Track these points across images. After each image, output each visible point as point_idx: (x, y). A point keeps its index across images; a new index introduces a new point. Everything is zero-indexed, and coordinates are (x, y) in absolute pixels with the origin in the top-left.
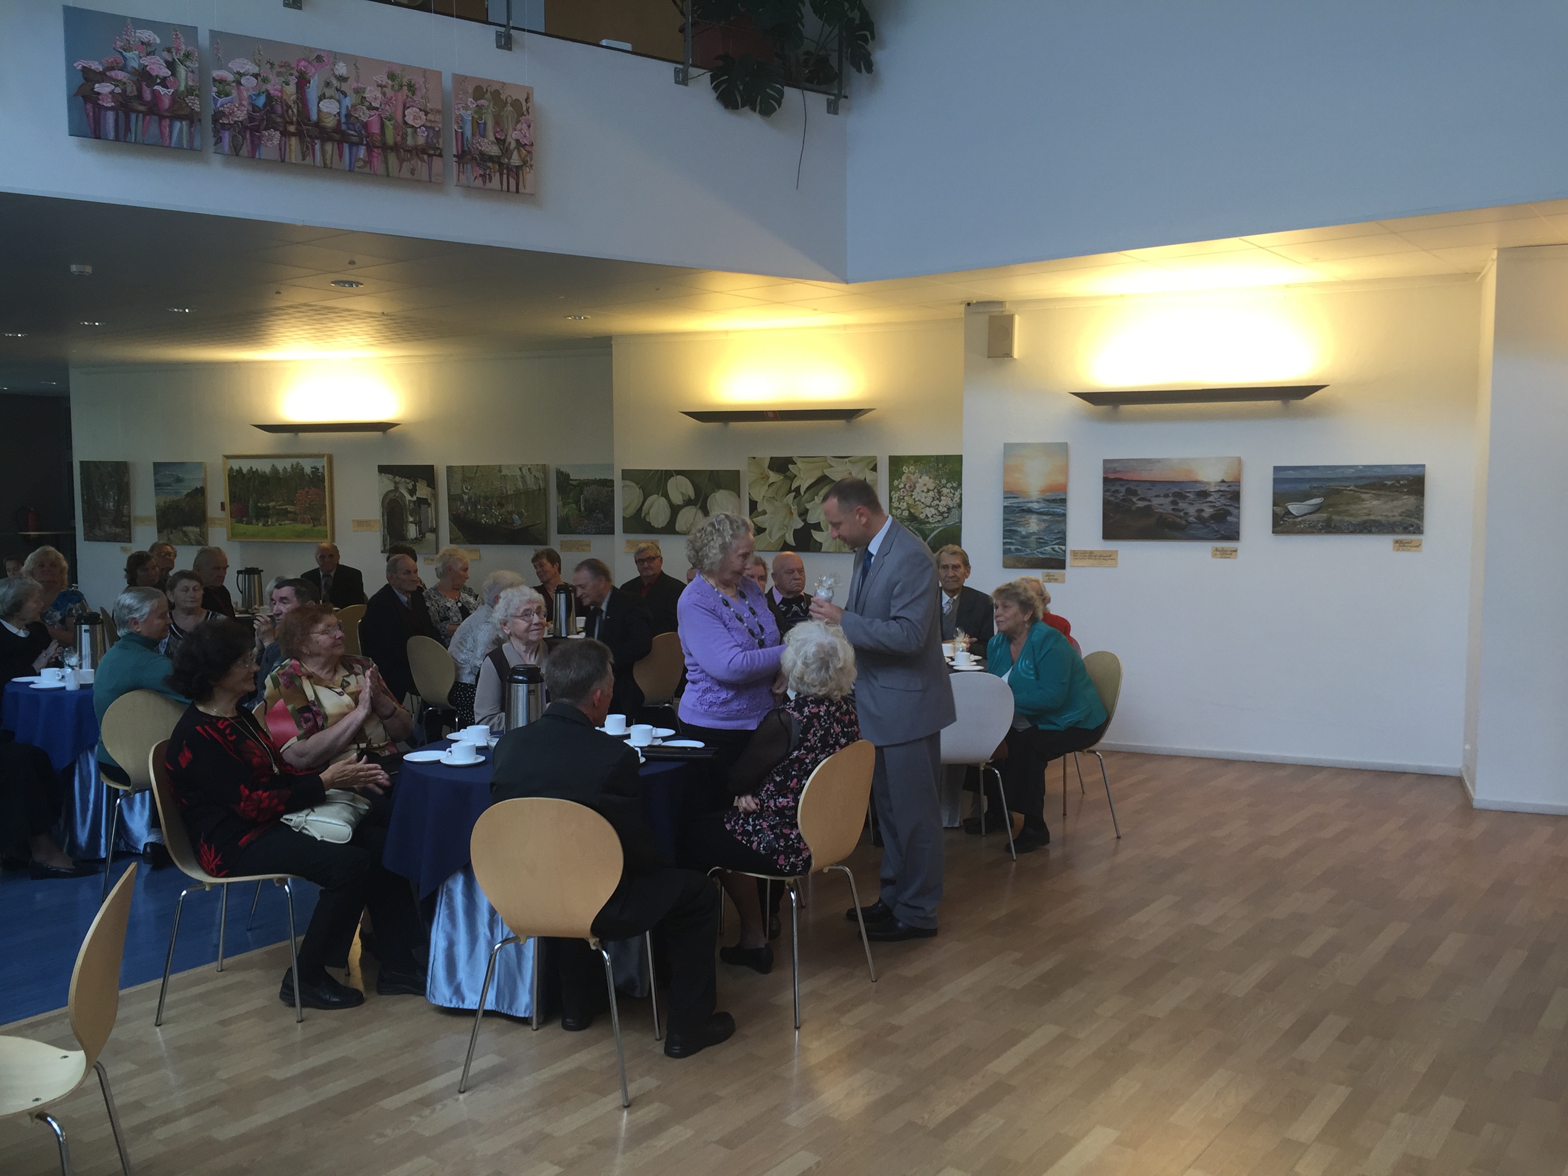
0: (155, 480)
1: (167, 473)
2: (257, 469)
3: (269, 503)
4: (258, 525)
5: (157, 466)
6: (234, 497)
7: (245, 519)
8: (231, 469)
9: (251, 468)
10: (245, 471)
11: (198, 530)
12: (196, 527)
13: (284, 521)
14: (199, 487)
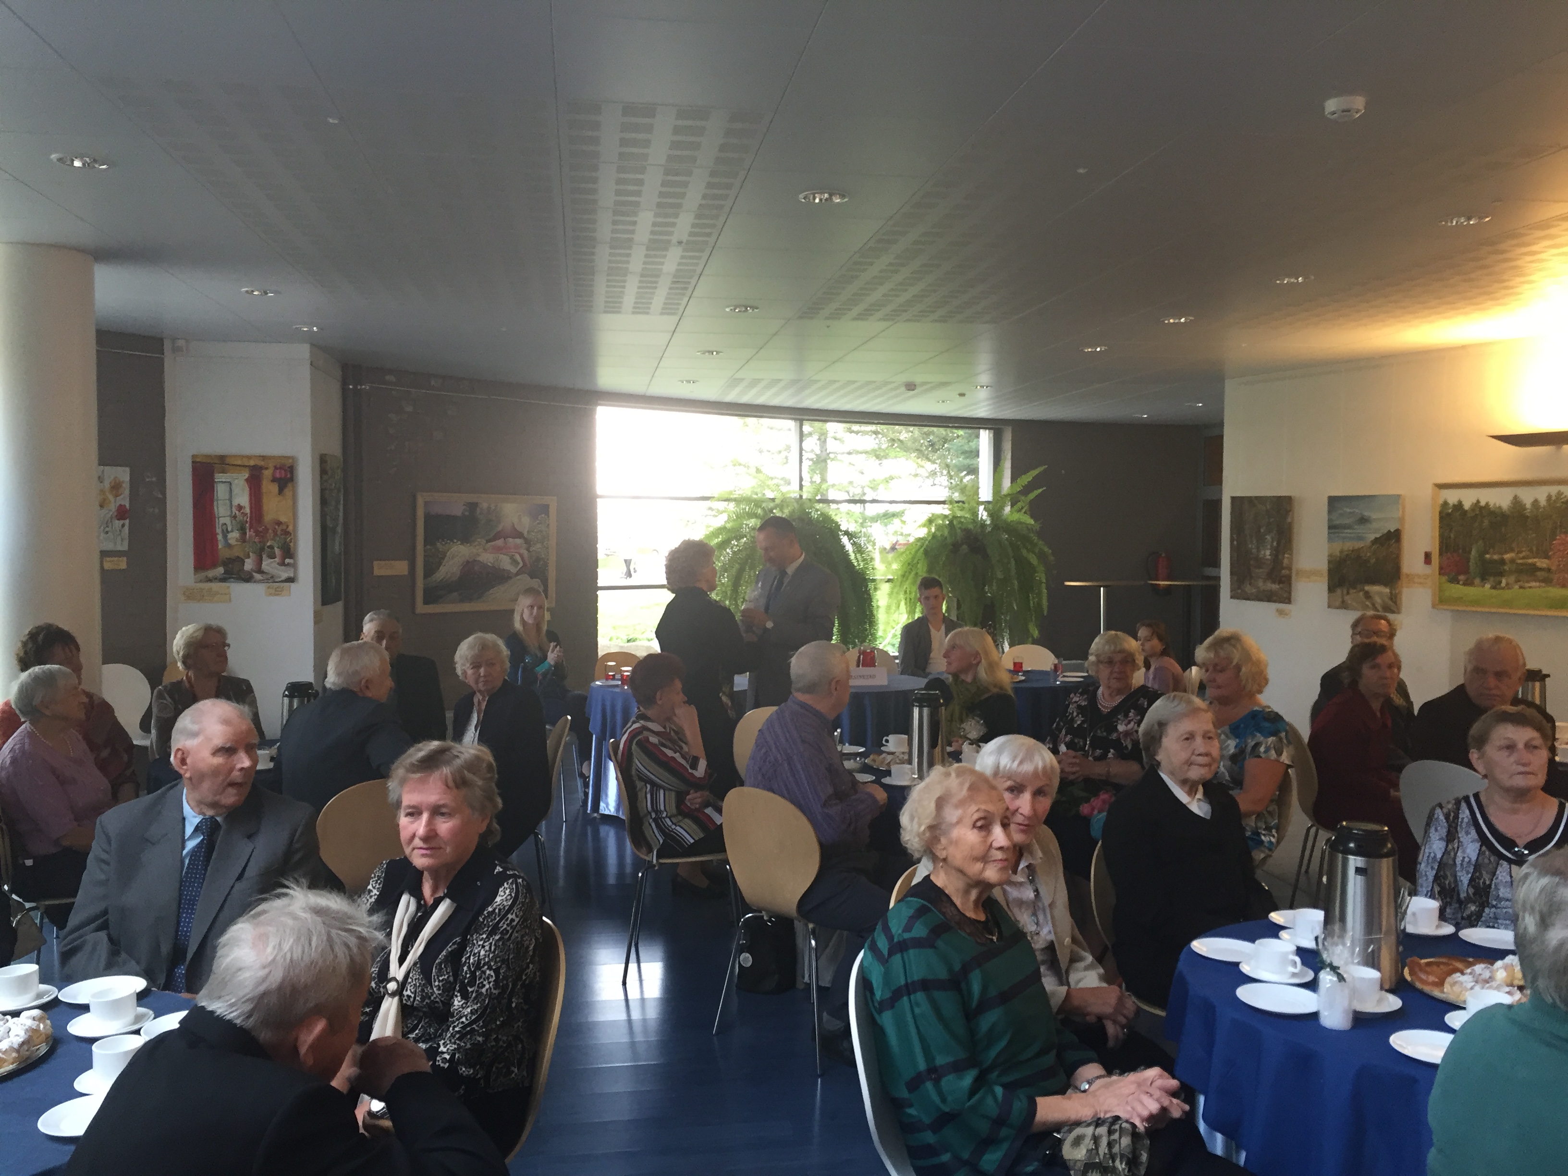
0: (1329, 520)
1: (1348, 510)
2: (1487, 504)
3: (1506, 552)
4: (1483, 586)
5: (1333, 501)
6: (1445, 546)
7: (1462, 577)
8: (1446, 503)
9: (1478, 502)
10: (1467, 506)
11: (1387, 590)
12: (1386, 585)
13: (1528, 582)
14: (1392, 530)
